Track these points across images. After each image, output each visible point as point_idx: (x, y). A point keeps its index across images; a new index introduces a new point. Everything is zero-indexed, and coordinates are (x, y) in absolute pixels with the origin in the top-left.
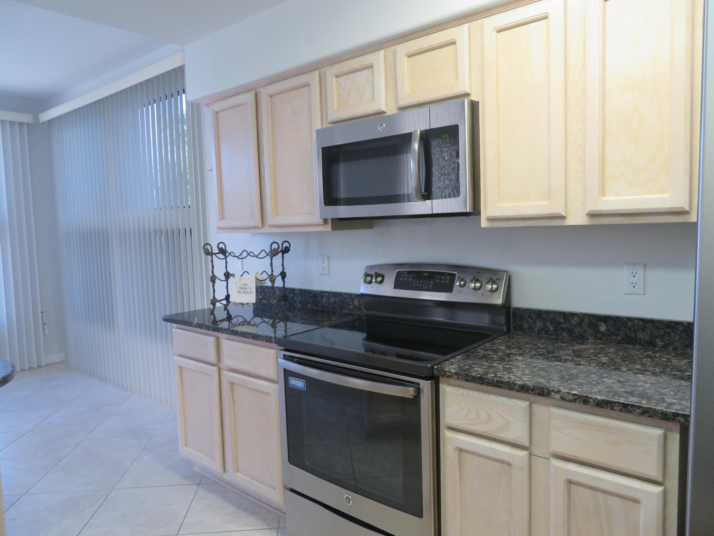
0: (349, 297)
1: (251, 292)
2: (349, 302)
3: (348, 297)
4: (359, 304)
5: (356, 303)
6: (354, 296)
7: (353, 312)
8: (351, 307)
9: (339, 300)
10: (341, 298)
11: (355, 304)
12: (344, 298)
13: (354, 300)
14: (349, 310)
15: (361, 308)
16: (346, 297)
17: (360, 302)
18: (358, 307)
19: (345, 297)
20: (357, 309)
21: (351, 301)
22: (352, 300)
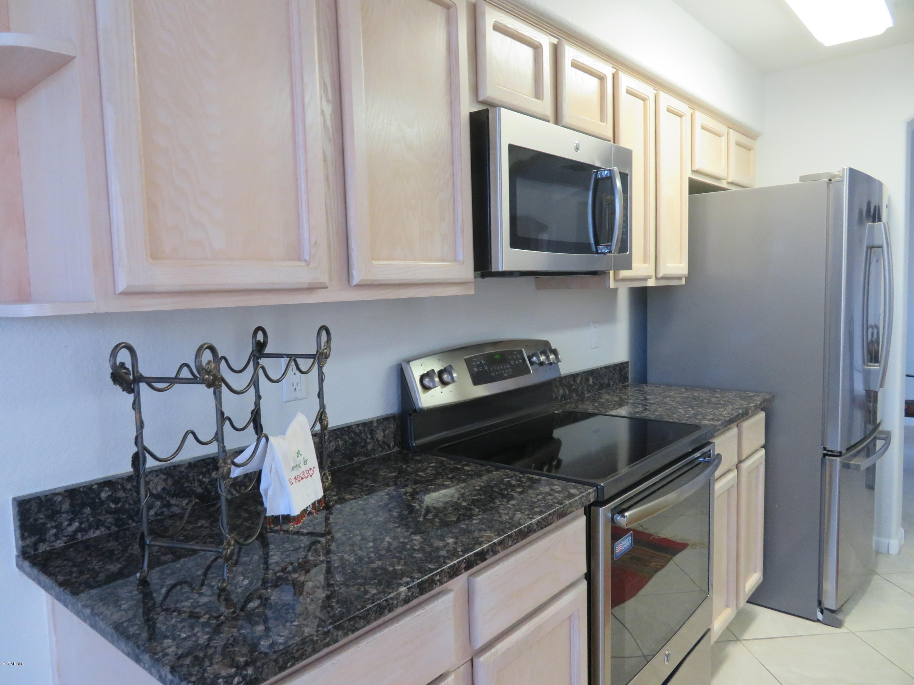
0: (366, 429)
1: (310, 469)
2: (365, 441)
3: (363, 429)
4: (384, 437)
5: (380, 435)
6: (375, 424)
7: (374, 454)
8: (370, 447)
9: (346, 441)
10: (349, 437)
11: (377, 438)
12: (355, 434)
13: (376, 431)
14: (366, 455)
15: (389, 442)
16: (360, 431)
17: (386, 431)
18: (383, 442)
19: (358, 431)
20: (381, 447)
21: (369, 436)
22: (372, 432)
